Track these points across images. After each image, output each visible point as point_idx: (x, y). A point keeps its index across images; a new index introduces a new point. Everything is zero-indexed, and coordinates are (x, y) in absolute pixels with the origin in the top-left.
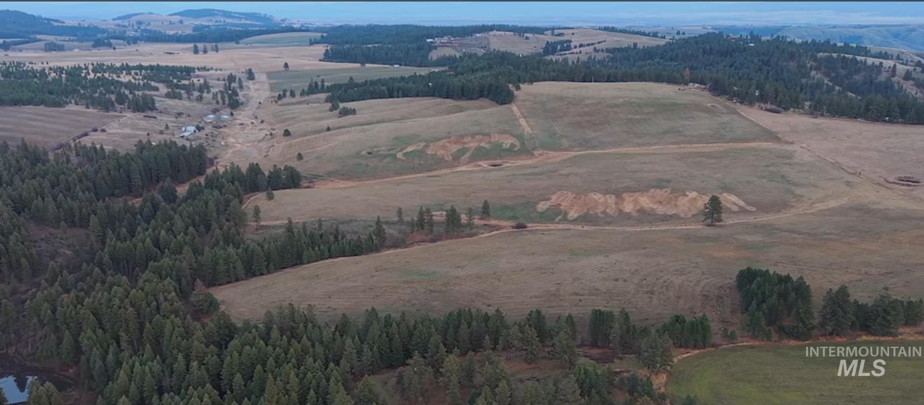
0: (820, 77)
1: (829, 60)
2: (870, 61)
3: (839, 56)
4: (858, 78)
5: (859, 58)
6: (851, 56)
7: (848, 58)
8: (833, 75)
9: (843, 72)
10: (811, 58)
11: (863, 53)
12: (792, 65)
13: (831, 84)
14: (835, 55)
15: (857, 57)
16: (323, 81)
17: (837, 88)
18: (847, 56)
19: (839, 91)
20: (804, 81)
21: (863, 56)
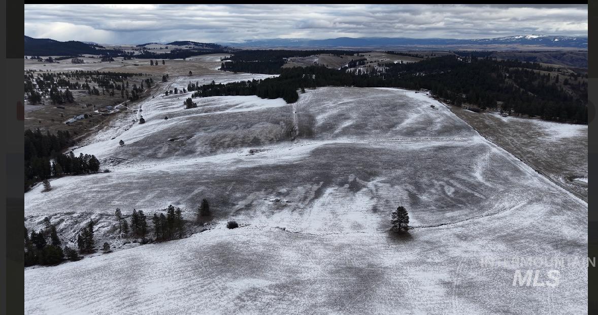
0: (510, 82)
1: (517, 72)
2: (542, 73)
3: (522, 70)
4: (536, 83)
5: (535, 71)
6: (530, 70)
7: (528, 71)
8: (519, 81)
9: (526, 79)
10: (505, 71)
11: (537, 68)
12: (494, 75)
13: (518, 87)
14: (520, 69)
15: (534, 70)
16: (197, 83)
17: (522, 90)
18: (527, 69)
19: (523, 91)
20: (501, 85)
21: (538, 69)
